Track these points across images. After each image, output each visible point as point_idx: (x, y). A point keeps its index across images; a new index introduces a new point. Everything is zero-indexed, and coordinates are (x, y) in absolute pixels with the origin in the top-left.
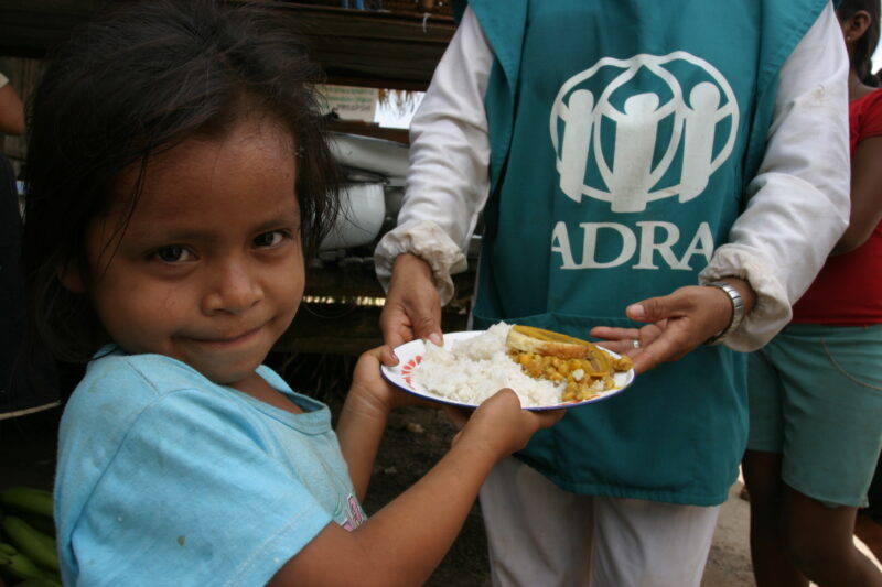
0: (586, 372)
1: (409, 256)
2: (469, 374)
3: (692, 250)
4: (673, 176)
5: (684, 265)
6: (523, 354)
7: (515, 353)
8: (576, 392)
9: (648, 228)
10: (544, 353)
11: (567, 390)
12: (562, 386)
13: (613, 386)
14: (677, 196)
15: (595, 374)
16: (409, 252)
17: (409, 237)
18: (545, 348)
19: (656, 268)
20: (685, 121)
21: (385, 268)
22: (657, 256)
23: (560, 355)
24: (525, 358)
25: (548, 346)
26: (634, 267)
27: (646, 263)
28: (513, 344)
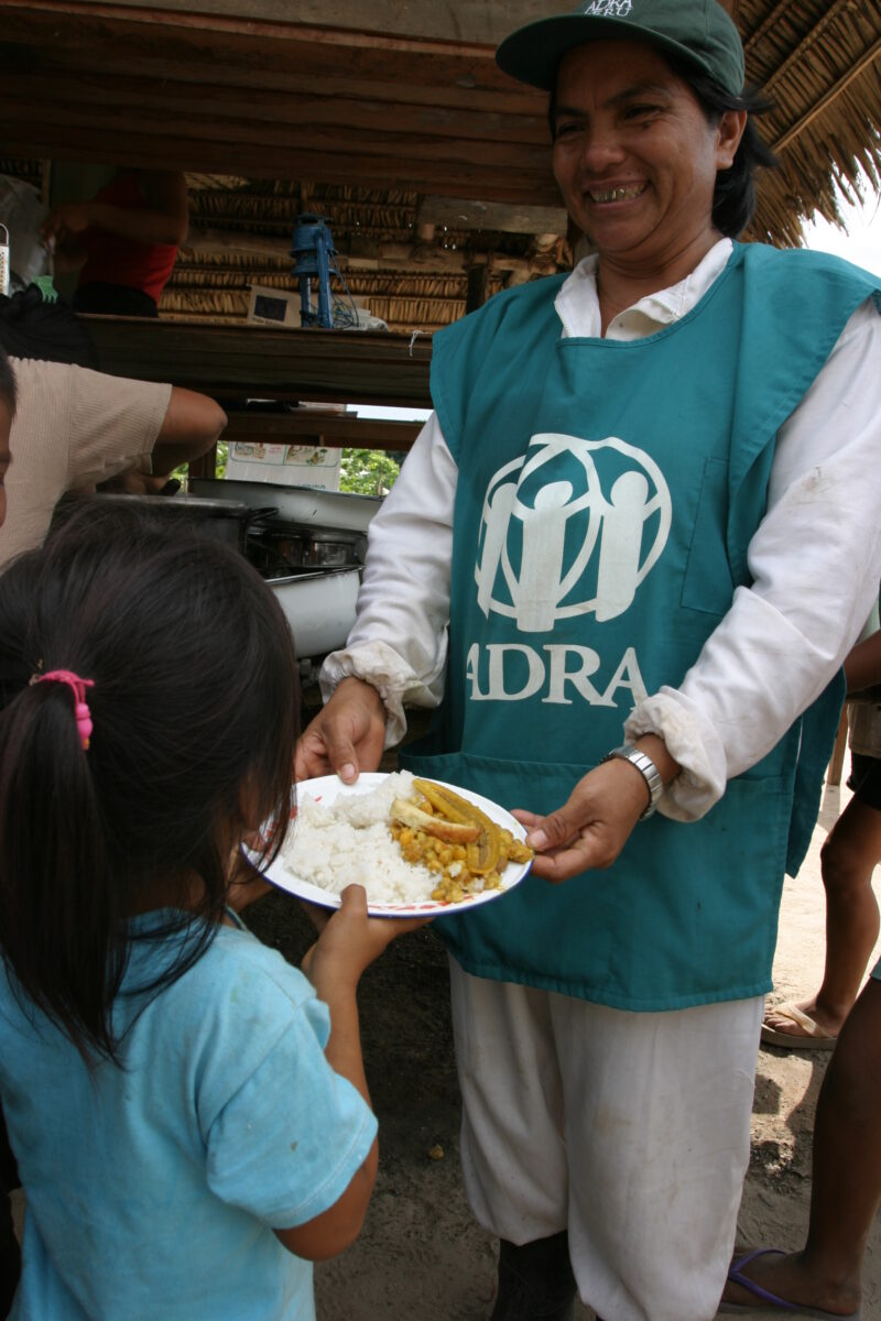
0: (467, 867)
1: (352, 680)
3: (615, 683)
5: (606, 700)
6: (404, 830)
7: (398, 826)
8: (448, 891)
9: (560, 653)
10: (429, 833)
11: (439, 886)
12: (437, 878)
14: (593, 613)
16: (353, 675)
17: (349, 658)
18: (431, 827)
19: (570, 702)
20: (602, 519)
22: (570, 688)
23: (445, 838)
24: (406, 835)
25: (434, 825)
26: (544, 700)
27: (557, 696)
28: (397, 816)
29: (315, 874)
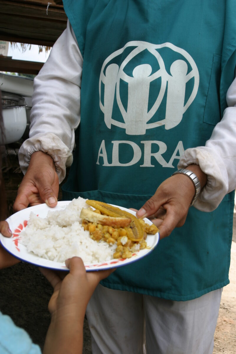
0: (129, 239)
1: (40, 153)
2: (55, 239)
3: (174, 157)
4: (161, 114)
5: (170, 165)
6: (90, 224)
7: (86, 223)
8: (122, 253)
9: (148, 145)
10: (104, 224)
11: (116, 250)
12: (114, 247)
13: (146, 247)
14: (164, 126)
15: (134, 240)
16: (40, 150)
17: (39, 141)
18: (105, 221)
19: (153, 166)
20: (167, 82)
21: (25, 161)
22: (153, 160)
23: (113, 225)
24: (92, 227)
25: (106, 219)
26: (141, 166)
27: (147, 163)
28: (85, 217)
29: (47, 253)
